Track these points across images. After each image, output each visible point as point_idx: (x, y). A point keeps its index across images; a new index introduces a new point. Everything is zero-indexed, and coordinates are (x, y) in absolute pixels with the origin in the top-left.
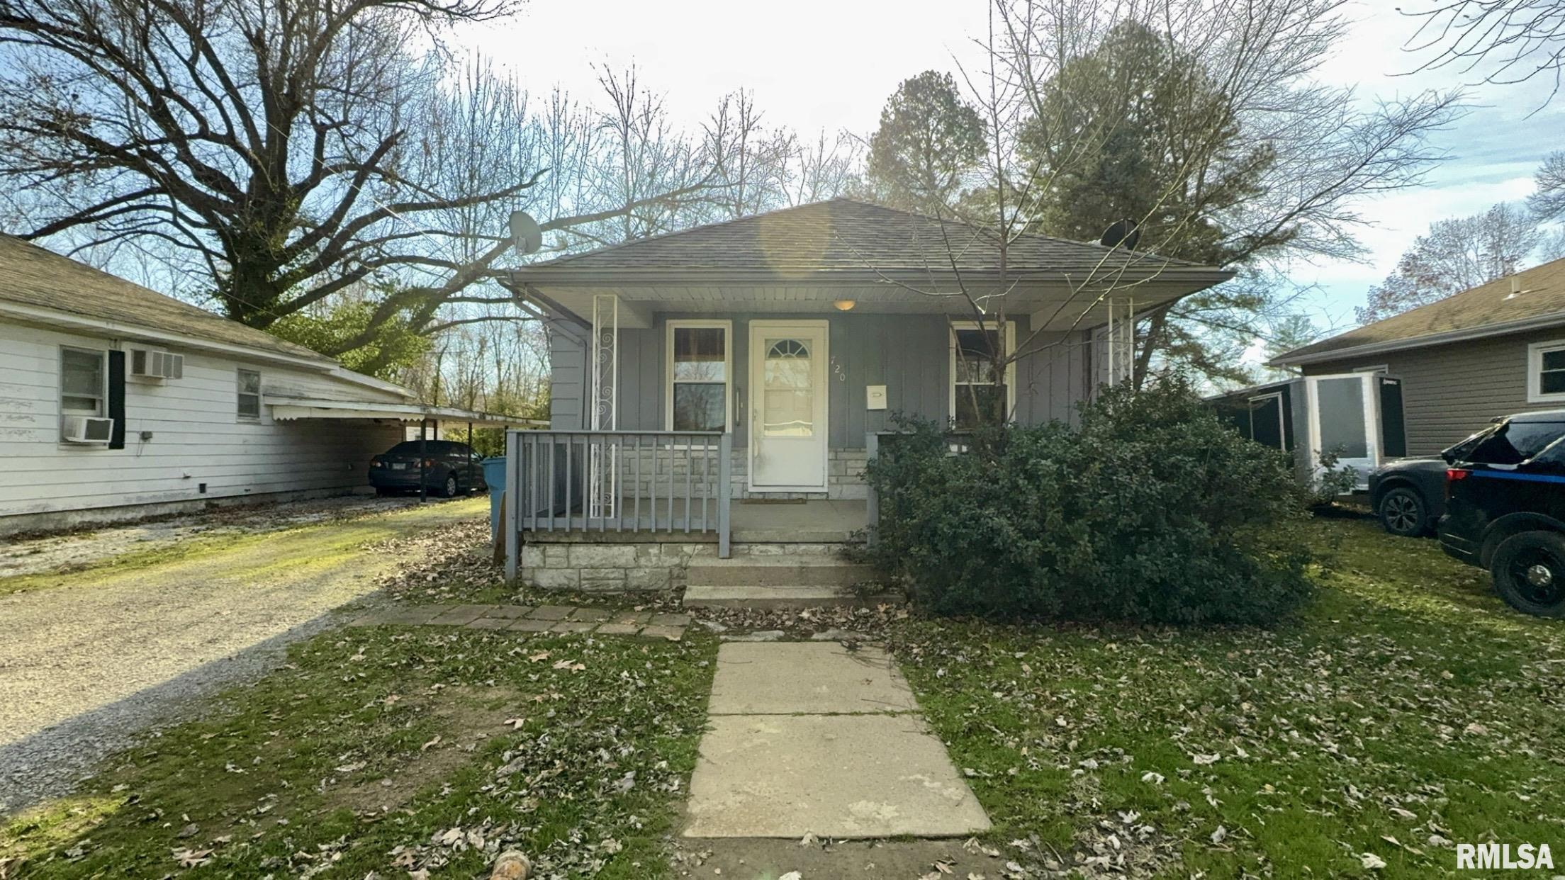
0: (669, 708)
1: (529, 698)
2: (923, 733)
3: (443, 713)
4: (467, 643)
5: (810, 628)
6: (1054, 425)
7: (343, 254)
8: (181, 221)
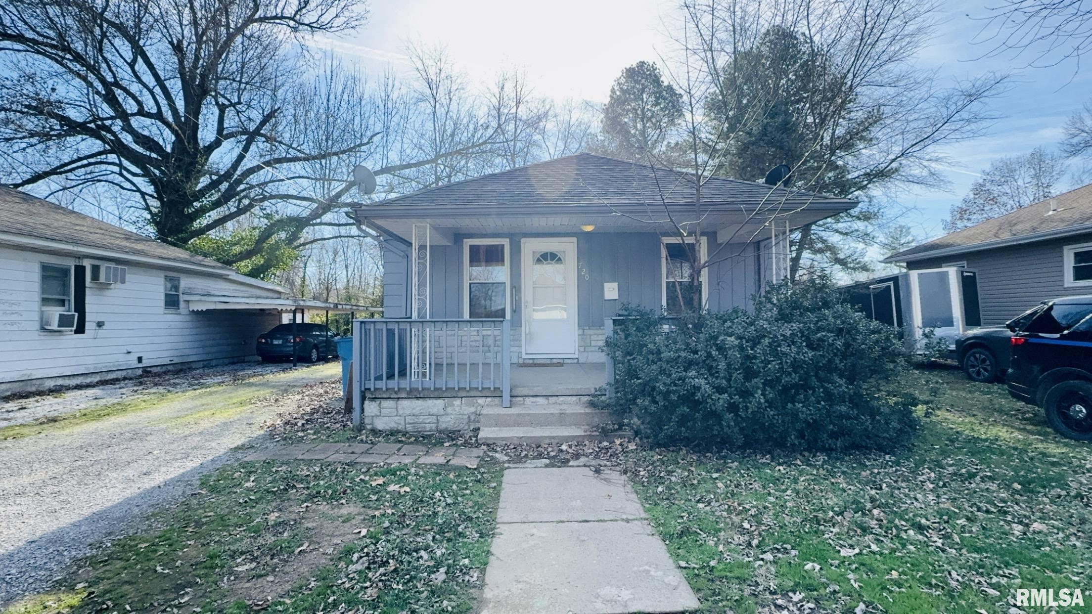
0: (470, 519)
1: (371, 512)
2: (649, 535)
3: (310, 525)
4: (327, 473)
5: (568, 457)
6: (735, 311)
7: (238, 194)
8: (125, 173)
